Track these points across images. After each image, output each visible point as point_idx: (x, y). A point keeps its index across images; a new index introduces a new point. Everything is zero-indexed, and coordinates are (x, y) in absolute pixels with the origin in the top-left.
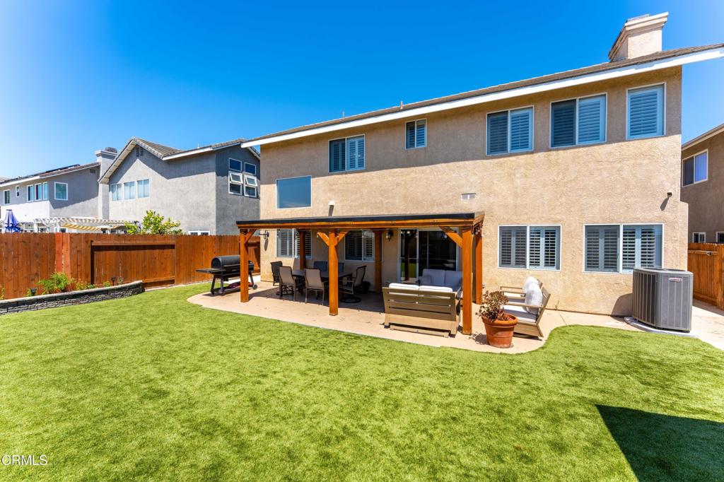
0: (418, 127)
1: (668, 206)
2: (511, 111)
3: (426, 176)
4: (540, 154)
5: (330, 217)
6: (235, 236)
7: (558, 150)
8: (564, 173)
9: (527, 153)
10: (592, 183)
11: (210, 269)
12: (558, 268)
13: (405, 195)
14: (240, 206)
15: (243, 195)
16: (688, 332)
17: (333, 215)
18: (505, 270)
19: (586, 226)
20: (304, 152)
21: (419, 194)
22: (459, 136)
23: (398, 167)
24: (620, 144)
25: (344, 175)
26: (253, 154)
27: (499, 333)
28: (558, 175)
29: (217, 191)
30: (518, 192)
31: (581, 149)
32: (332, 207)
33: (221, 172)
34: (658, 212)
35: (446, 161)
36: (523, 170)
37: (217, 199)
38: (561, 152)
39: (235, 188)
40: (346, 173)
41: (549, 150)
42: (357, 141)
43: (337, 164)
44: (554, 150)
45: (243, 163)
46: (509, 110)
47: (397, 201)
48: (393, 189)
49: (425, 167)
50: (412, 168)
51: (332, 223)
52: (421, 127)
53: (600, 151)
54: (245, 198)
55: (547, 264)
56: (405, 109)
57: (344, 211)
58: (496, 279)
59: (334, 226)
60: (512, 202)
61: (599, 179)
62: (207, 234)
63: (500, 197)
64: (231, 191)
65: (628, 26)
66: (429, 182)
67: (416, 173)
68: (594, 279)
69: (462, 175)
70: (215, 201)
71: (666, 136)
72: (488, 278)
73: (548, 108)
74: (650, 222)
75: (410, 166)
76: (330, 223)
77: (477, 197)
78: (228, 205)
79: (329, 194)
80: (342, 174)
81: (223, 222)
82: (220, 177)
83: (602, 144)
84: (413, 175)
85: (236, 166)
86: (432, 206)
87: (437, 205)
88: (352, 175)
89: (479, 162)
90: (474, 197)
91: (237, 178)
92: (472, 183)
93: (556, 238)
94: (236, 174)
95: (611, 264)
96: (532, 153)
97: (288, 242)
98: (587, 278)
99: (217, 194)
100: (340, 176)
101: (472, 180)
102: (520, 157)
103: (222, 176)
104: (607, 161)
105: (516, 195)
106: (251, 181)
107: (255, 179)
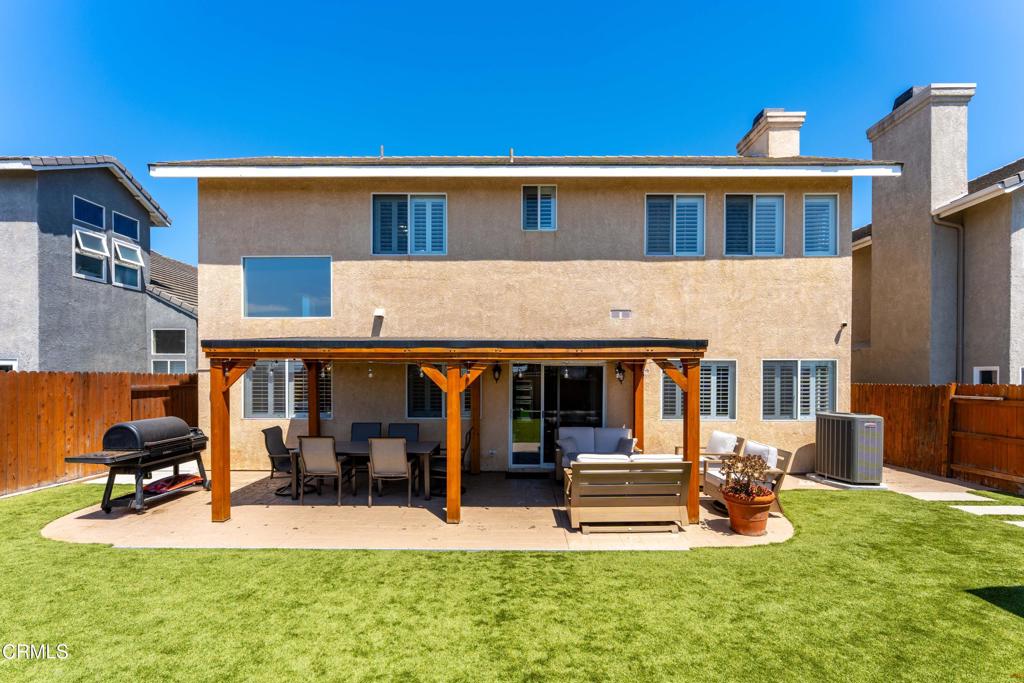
0: (544, 197)
1: (841, 339)
2: (678, 196)
3: (555, 278)
4: (712, 261)
5: (375, 339)
6: (121, 374)
7: (733, 259)
8: (740, 291)
9: (697, 259)
10: (769, 306)
11: (100, 452)
12: (733, 417)
13: (522, 306)
14: (102, 307)
15: (109, 281)
16: (878, 484)
17: (381, 335)
18: (668, 423)
19: (764, 362)
20: (315, 209)
21: (545, 306)
22: (606, 221)
23: (509, 258)
24: (798, 259)
25: (405, 263)
26: (132, 196)
27: (759, 515)
28: (733, 293)
29: (40, 267)
30: (687, 311)
31: (758, 261)
32: (379, 320)
33: (53, 224)
34: (832, 346)
35: (588, 258)
36: (691, 281)
37: (41, 285)
38: (736, 262)
39: (89, 265)
40: (409, 259)
41: (724, 258)
42: (429, 203)
43: (389, 241)
44: (730, 259)
45: (109, 213)
46: (675, 194)
47: (508, 315)
48: (499, 295)
49: (554, 263)
50: (534, 263)
51: (458, 350)
52: (547, 197)
53: (779, 266)
54: (114, 290)
55: (719, 412)
56: (517, 164)
57: (406, 328)
58: (658, 437)
59: (459, 354)
60: (679, 325)
61: (776, 301)
62: (11, 367)
63: (664, 318)
64: (78, 271)
65: (771, 117)
66: (561, 288)
67: (539, 271)
68: (771, 429)
69: (611, 281)
70: (36, 291)
71: (839, 257)
72: (650, 435)
73: (722, 201)
74: (826, 357)
75: (529, 259)
76: (453, 350)
77: (634, 316)
78: (72, 303)
79: (372, 296)
80: (400, 259)
81: (58, 341)
82: (50, 236)
83: (780, 258)
84: (535, 274)
85: (90, 216)
86: (566, 326)
87: (574, 325)
88: (422, 264)
89: (635, 264)
90: (628, 316)
91: (95, 243)
92: (625, 295)
93: (729, 376)
94: (91, 233)
95: (787, 411)
96: (704, 259)
97: (271, 386)
98: (765, 428)
99: (41, 276)
100: (396, 263)
101: (625, 290)
102: (690, 263)
103: (56, 234)
104: (785, 280)
105: (684, 318)
106: (131, 253)
107: (138, 250)
